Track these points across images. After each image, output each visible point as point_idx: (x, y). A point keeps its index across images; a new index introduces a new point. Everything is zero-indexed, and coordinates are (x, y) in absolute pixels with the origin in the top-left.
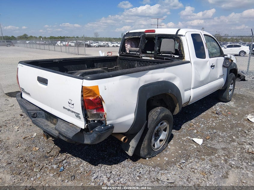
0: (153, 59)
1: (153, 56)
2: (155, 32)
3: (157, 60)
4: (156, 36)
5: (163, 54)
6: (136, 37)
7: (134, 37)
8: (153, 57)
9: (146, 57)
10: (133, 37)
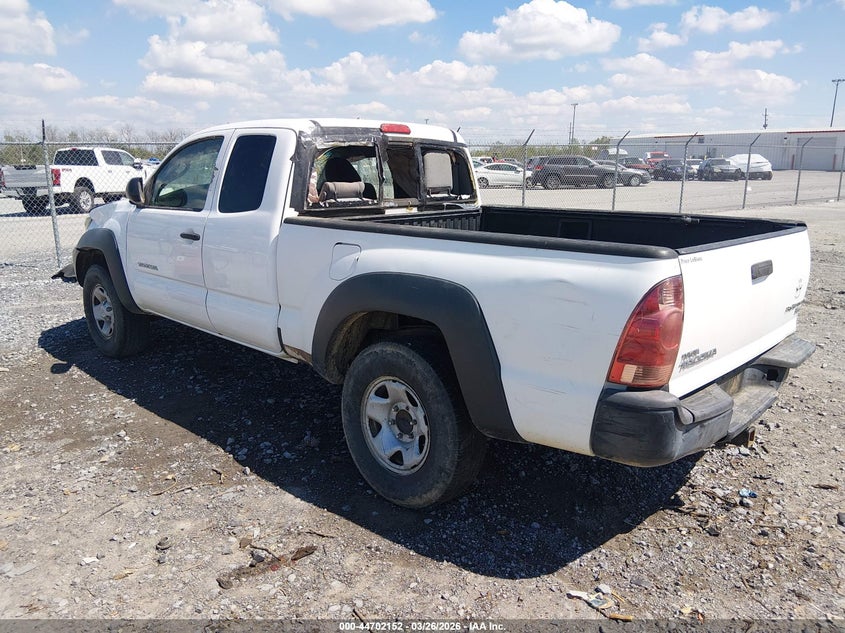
0: (415, 211)
1: (418, 203)
2: (409, 133)
3: (425, 212)
4: (414, 144)
5: (433, 196)
6: (358, 144)
7: (353, 144)
8: (415, 206)
9: (399, 207)
10: (347, 144)
